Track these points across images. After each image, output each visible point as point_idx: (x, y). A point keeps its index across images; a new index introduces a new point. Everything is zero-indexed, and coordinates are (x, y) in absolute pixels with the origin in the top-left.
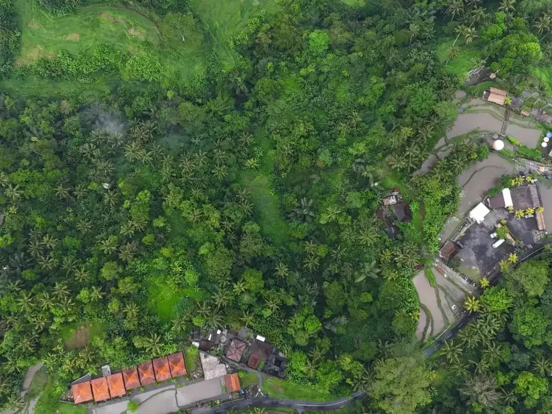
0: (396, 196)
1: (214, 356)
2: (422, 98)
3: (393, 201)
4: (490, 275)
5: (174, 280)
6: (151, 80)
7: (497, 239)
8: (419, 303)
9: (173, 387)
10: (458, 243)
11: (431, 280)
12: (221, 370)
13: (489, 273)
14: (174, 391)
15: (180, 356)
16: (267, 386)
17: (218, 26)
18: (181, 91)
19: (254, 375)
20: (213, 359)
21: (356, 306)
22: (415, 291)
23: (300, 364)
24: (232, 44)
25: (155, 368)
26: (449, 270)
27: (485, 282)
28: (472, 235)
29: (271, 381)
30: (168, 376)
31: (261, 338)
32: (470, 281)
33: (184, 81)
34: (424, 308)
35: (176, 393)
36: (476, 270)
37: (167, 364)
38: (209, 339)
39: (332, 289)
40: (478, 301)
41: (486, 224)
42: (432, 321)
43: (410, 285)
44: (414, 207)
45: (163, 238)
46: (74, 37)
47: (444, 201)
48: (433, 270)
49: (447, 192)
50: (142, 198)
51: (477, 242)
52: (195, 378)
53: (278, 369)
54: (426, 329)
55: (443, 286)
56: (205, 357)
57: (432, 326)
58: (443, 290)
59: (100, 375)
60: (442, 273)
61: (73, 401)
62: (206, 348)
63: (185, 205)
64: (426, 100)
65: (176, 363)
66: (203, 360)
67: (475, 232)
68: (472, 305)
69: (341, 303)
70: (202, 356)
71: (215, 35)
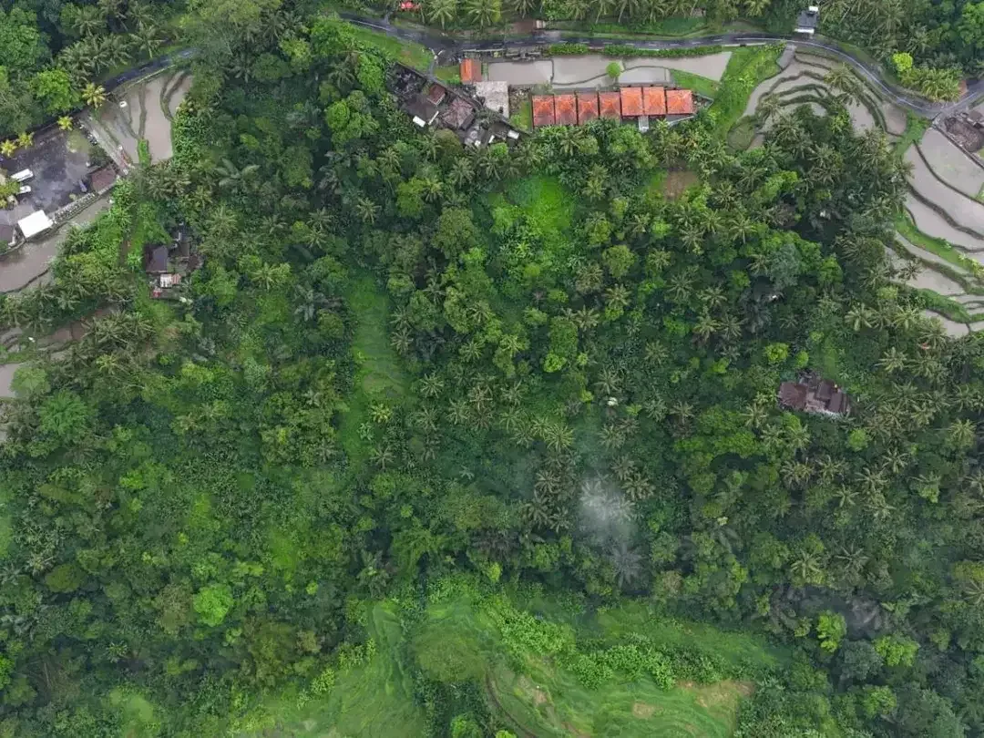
0: (159, 286)
1: (489, 110)
2: (63, 416)
3: (166, 280)
4: (52, 136)
5: (530, 231)
6: (526, 613)
7: (25, 182)
8: (173, 123)
9: (554, 87)
10: (84, 189)
11: (145, 149)
12: (483, 89)
13: (53, 139)
14: (555, 81)
15: (537, 121)
16: (423, 60)
17: (387, 685)
18: (478, 581)
19: (440, 77)
20: (492, 106)
21: (269, 139)
22: (173, 138)
23: (371, 73)
24: (371, 644)
25: (574, 110)
26: (112, 155)
27: (65, 122)
28: (59, 197)
29: (419, 66)
30: (559, 99)
31: (418, 121)
32: (86, 133)
33: (468, 592)
34: (168, 114)
35: (552, 78)
36: (73, 145)
37: (558, 113)
38: (493, 137)
39: (299, 174)
40: (84, 95)
41: (31, 207)
42: (162, 96)
43: (179, 149)
44: (135, 258)
45: (532, 295)
46: (642, 711)
47: (85, 248)
48: (136, 160)
49: (74, 259)
50: (556, 359)
51: (55, 186)
52: (523, 91)
53: (402, 78)
54: (175, 89)
55: (128, 135)
56: (501, 111)
57: (164, 90)
58: (131, 132)
59: (652, 119)
60: (124, 153)
61: (695, 97)
62: (500, 124)
63: (493, 333)
64: (58, 411)
65: (544, 113)
66: (506, 107)
67: (53, 200)
68: (94, 93)
69: (292, 149)
70: (506, 114)
71: (396, 665)
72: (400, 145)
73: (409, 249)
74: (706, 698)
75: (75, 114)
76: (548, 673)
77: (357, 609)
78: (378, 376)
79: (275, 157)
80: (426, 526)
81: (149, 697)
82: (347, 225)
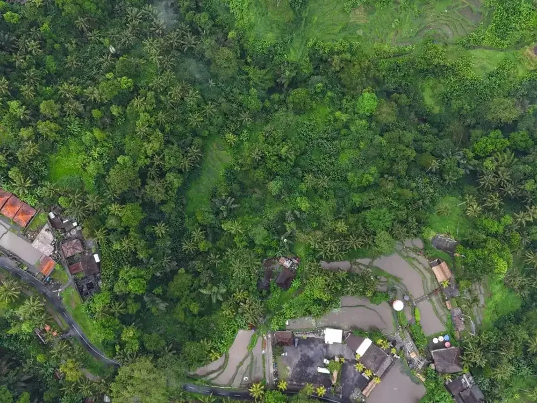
0: (293, 263)
1: (54, 236)
2: (379, 216)
3: (287, 264)
4: (294, 385)
5: (84, 159)
6: (231, 11)
8: (227, 350)
9: (8, 227)
10: (297, 340)
11: (252, 344)
12: (48, 250)
13: (295, 383)
14: (6, 231)
15: (33, 212)
16: (67, 293)
17: (315, 21)
18: (243, 40)
19: (67, 277)
20: (50, 236)
21: (184, 306)
22: (233, 340)
24: (310, 44)
25: (8, 203)
26: (270, 350)
27: (283, 386)
28: (313, 346)
29: (73, 291)
30: (11, 216)
31: (97, 258)
32: (276, 374)
33: (251, 36)
34: (227, 357)
35: (6, 233)
36: (289, 371)
37: (18, 208)
38: (64, 222)
39: (183, 278)
40: (262, 392)
41: (330, 348)
42: (222, 372)
43: (234, 332)
44: (295, 284)
45: (110, 124)
47: (318, 302)
48: (260, 339)
49: (325, 298)
50: (123, 81)
51: (311, 353)
52: (27, 236)
53: (86, 290)
54: (213, 371)
56: (47, 230)
57: (219, 375)
58: (252, 359)
60: (263, 347)
62: (54, 225)
63: (144, 116)
64: (381, 220)
65: (24, 213)
66: (43, 231)
67: (316, 345)
68: (256, 390)
69: (177, 294)
70: (46, 226)
71: (305, 25)
72: (116, 246)
75: (274, 386)
78: (220, 160)
81: (422, 98)
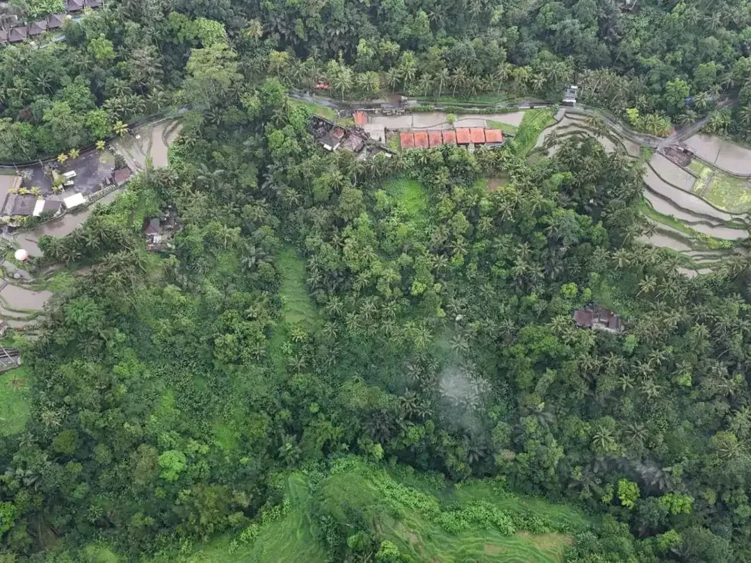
0: (152, 243)
1: (373, 140)
2: (82, 311)
3: (157, 239)
4: (91, 153)
5: (400, 210)
6: (402, 484)
7: (72, 179)
8: (169, 148)
10: (109, 182)
11: (150, 161)
12: (368, 128)
13: (91, 155)
15: (403, 146)
16: (331, 115)
18: (366, 460)
19: (342, 123)
20: (375, 137)
21: (230, 158)
22: (169, 156)
23: (298, 118)
24: (286, 503)
25: (427, 140)
27: (100, 144)
28: (91, 188)
29: (328, 118)
30: (417, 135)
31: (327, 146)
32: (112, 152)
36: (102, 160)
37: (416, 140)
38: (375, 156)
39: (249, 180)
40: (115, 128)
41: (73, 192)
43: (172, 162)
44: (138, 223)
46: (491, 550)
50: (419, 285)
51: (90, 181)
52: (394, 131)
53: (317, 124)
54: (171, 131)
56: (380, 140)
58: (142, 152)
59: (477, 145)
61: (503, 135)
62: (379, 149)
63: (376, 268)
64: (79, 308)
65: (408, 141)
66: (383, 138)
67: (88, 189)
68: (120, 126)
69: (245, 165)
70: (383, 141)
71: (305, 517)
73: (321, 216)
74: (539, 544)
75: (108, 140)
76: (419, 523)
77: (276, 480)
78: (296, 312)
79: (234, 170)
80: (329, 419)
82: (279, 208)
